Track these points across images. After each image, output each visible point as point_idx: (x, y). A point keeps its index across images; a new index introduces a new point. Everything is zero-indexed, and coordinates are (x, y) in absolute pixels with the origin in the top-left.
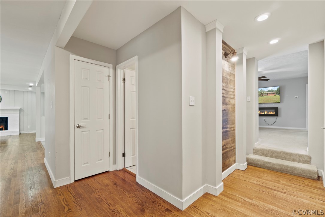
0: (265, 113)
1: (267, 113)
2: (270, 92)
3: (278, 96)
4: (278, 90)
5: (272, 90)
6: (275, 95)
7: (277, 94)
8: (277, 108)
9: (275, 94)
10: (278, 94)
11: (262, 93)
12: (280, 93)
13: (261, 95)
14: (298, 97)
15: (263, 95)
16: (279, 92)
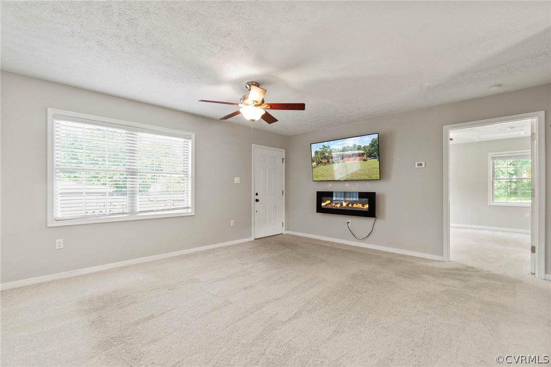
0: (342, 205)
1: (348, 205)
2: (350, 153)
3: (375, 163)
4: (372, 145)
5: (355, 145)
6: (365, 160)
7: (370, 155)
8: (374, 194)
9: (365, 157)
10: (375, 157)
11: (327, 154)
12: (379, 155)
13: (324, 161)
14: (423, 166)
15: (328, 162)
16: (376, 151)
